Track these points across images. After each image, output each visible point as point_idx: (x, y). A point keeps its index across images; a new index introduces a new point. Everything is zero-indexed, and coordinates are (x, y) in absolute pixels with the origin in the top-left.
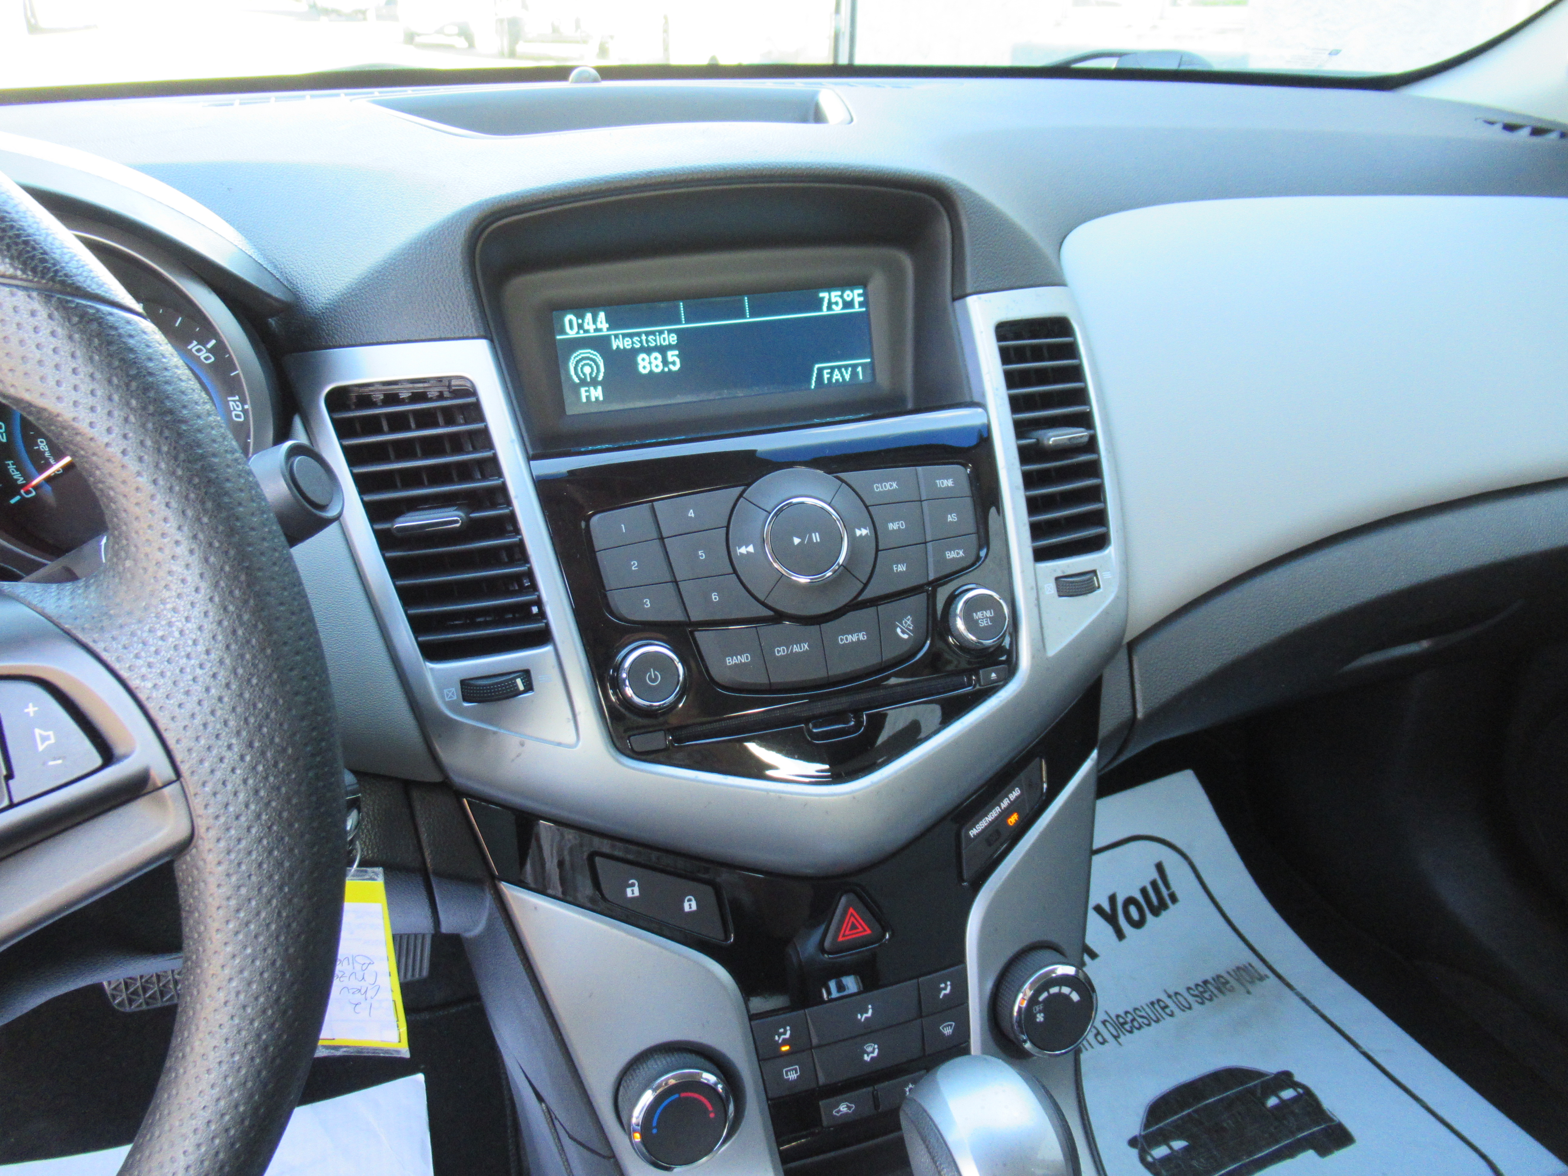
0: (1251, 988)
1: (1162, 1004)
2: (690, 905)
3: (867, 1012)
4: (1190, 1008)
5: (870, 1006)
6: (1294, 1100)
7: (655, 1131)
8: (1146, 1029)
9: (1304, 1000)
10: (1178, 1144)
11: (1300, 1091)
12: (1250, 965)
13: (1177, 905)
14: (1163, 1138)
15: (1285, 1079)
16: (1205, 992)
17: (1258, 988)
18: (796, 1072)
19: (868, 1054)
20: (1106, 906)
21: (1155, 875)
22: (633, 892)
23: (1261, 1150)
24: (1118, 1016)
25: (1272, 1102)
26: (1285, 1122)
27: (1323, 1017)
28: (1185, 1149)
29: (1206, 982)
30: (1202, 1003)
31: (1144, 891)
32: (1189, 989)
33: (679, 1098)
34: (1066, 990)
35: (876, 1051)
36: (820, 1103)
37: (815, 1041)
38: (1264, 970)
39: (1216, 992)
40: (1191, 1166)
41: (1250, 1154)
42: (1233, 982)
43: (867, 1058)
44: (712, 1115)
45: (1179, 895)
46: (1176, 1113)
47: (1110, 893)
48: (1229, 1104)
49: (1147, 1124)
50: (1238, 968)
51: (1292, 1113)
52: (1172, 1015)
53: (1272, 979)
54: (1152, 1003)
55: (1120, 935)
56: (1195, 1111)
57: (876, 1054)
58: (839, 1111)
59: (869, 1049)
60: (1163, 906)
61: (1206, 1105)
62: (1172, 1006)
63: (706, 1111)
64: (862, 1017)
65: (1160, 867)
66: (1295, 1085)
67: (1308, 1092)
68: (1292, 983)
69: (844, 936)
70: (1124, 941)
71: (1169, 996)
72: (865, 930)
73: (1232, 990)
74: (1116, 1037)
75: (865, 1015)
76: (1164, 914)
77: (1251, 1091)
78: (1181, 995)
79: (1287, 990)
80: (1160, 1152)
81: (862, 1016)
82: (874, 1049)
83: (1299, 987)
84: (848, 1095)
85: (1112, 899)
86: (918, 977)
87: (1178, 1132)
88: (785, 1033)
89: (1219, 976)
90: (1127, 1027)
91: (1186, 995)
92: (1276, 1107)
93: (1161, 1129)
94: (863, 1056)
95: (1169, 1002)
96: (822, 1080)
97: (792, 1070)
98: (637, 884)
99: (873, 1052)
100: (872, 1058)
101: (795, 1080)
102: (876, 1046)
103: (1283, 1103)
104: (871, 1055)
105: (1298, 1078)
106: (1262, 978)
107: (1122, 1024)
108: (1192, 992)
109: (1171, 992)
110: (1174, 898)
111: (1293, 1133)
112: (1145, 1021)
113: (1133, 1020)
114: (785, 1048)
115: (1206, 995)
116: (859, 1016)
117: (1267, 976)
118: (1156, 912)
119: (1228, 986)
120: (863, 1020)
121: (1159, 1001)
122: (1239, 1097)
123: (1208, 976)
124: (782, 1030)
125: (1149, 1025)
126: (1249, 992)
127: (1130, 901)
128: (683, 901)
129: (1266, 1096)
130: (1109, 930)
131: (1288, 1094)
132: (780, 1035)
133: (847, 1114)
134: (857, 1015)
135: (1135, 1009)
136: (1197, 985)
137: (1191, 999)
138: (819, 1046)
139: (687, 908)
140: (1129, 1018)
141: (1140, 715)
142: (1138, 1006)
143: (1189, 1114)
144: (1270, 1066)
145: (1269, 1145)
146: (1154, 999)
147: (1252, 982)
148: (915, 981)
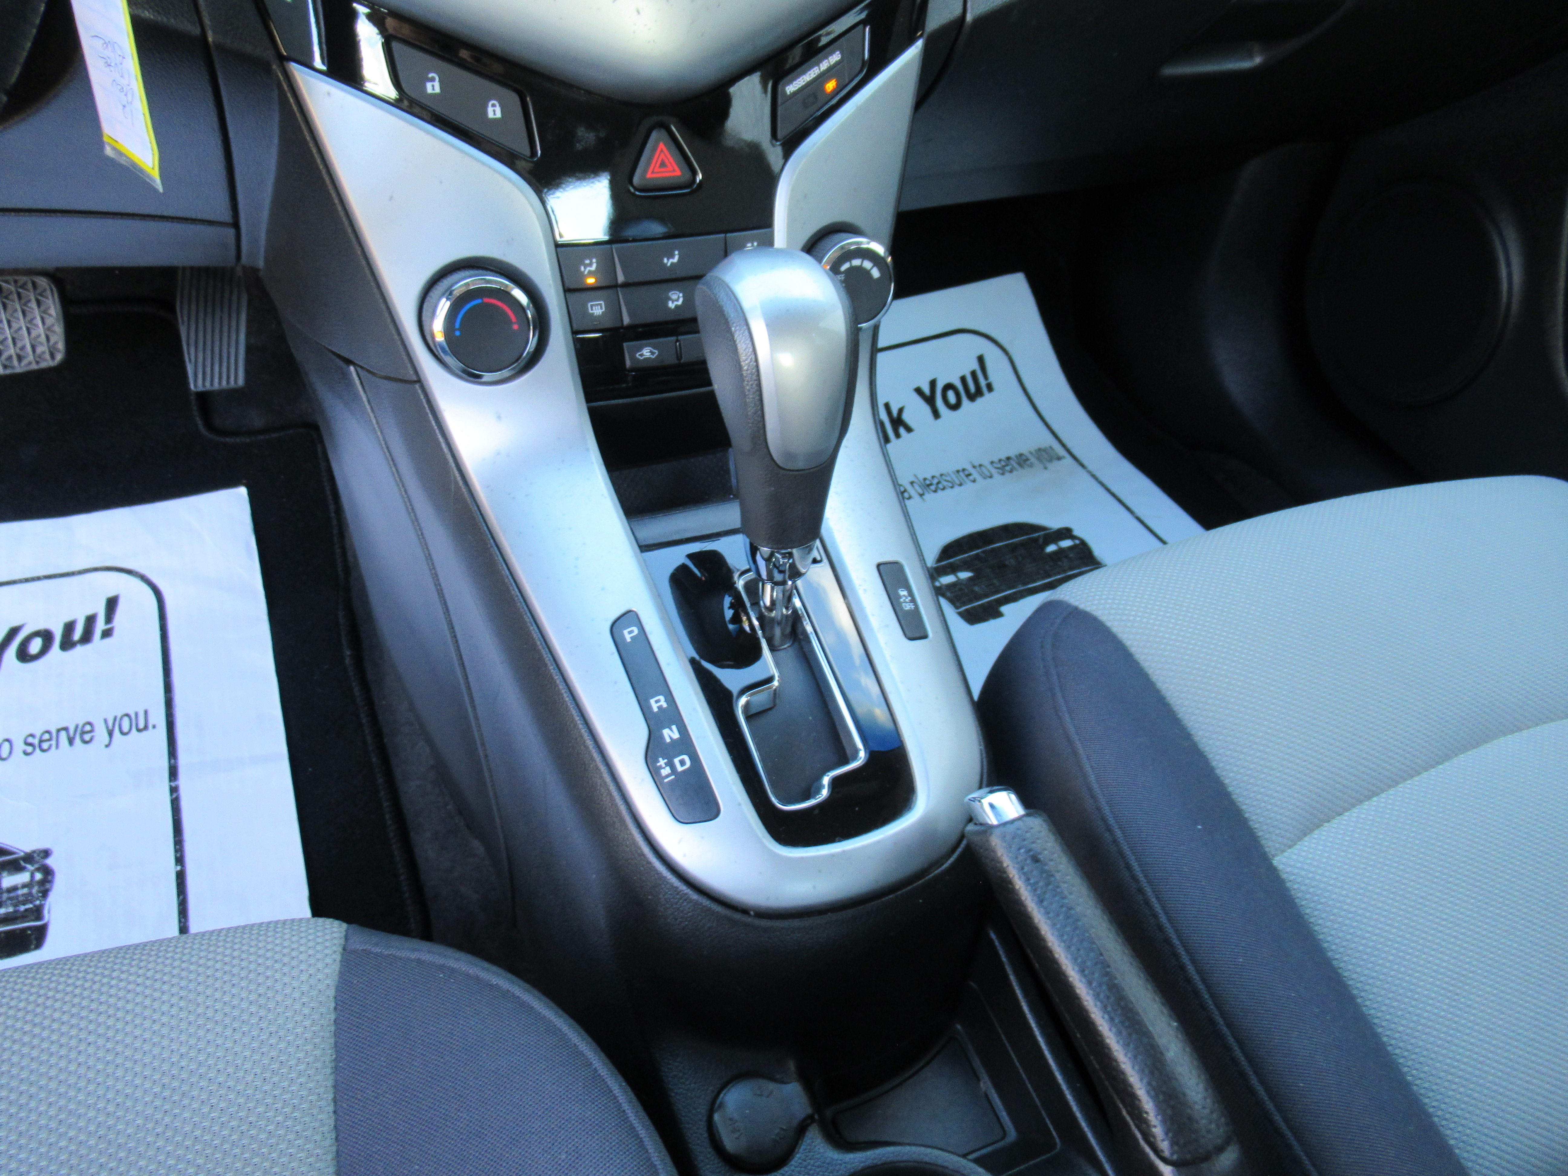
0: (1048, 465)
1: (967, 473)
2: (494, 111)
3: (673, 256)
4: (991, 477)
5: (677, 252)
6: (1071, 548)
7: (458, 333)
8: (948, 491)
9: (1094, 476)
10: (964, 575)
11: (1077, 542)
12: (1051, 447)
13: (992, 394)
14: (953, 569)
15: (1066, 533)
16: (1007, 465)
17: (1054, 466)
18: (601, 308)
19: (673, 301)
20: (926, 390)
21: (975, 366)
22: (433, 87)
23: (1035, 581)
24: (925, 479)
25: (1051, 548)
26: (1060, 563)
27: (1108, 490)
28: (970, 579)
29: (1008, 458)
30: (1003, 474)
31: (963, 379)
32: (992, 463)
33: (483, 303)
34: (867, 265)
35: (681, 300)
36: (625, 344)
37: (621, 278)
38: (1061, 452)
39: (1016, 466)
40: (973, 591)
41: (1025, 584)
42: (1033, 460)
43: (671, 305)
44: (515, 327)
45: (995, 385)
46: (966, 553)
47: (932, 378)
48: (1014, 548)
49: (940, 560)
50: (1040, 450)
51: (1067, 557)
52: (974, 481)
53: (1068, 460)
54: (958, 471)
55: (936, 414)
56: (983, 552)
57: (680, 302)
58: (641, 355)
59: (674, 297)
60: (979, 393)
61: (993, 549)
62: (975, 474)
63: (510, 323)
64: (668, 262)
65: (981, 360)
66: (1073, 537)
67: (1083, 543)
68: (1085, 462)
69: (653, 172)
70: (939, 421)
71: (974, 467)
72: (674, 170)
73: (1031, 466)
74: (921, 495)
75: (671, 261)
76: (980, 401)
77: (1036, 540)
78: (986, 467)
79: (1080, 468)
80: (947, 580)
81: (668, 260)
82: (679, 297)
83: (1090, 467)
84: (652, 341)
85: (933, 384)
86: (726, 232)
87: (965, 565)
88: (590, 265)
89: (1021, 455)
90: (933, 488)
91: (990, 467)
92: (1054, 553)
93: (950, 564)
94: (667, 303)
95: (972, 471)
96: (626, 320)
97: (597, 305)
98: (437, 79)
99: (677, 300)
100: (677, 307)
101: (599, 316)
102: (681, 295)
103: (1061, 551)
104: (676, 303)
105: (1076, 533)
106: (1059, 458)
107: (929, 485)
108: (995, 465)
109: (977, 464)
110: (990, 388)
111: (1065, 571)
112: (950, 485)
113: (938, 483)
114: (591, 281)
115: (1008, 468)
116: (665, 260)
117: (1064, 457)
118: (972, 398)
119: (1028, 462)
120: (669, 264)
121: (964, 470)
122: (1022, 544)
123: (1012, 453)
124: (587, 262)
125: (952, 487)
126: (1046, 468)
127: (949, 387)
128: (486, 107)
129: (1047, 543)
130: (926, 409)
131: (1066, 543)
132: (586, 266)
133: (649, 358)
134: (663, 259)
135: (941, 475)
136: (1000, 461)
137: (994, 471)
138: (625, 285)
139: (491, 115)
140: (935, 481)
141: (969, 18)
142: (944, 472)
143: (977, 555)
144: (1054, 523)
145: (1043, 578)
146: (960, 468)
147: (1050, 461)
148: (723, 235)
